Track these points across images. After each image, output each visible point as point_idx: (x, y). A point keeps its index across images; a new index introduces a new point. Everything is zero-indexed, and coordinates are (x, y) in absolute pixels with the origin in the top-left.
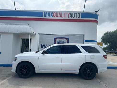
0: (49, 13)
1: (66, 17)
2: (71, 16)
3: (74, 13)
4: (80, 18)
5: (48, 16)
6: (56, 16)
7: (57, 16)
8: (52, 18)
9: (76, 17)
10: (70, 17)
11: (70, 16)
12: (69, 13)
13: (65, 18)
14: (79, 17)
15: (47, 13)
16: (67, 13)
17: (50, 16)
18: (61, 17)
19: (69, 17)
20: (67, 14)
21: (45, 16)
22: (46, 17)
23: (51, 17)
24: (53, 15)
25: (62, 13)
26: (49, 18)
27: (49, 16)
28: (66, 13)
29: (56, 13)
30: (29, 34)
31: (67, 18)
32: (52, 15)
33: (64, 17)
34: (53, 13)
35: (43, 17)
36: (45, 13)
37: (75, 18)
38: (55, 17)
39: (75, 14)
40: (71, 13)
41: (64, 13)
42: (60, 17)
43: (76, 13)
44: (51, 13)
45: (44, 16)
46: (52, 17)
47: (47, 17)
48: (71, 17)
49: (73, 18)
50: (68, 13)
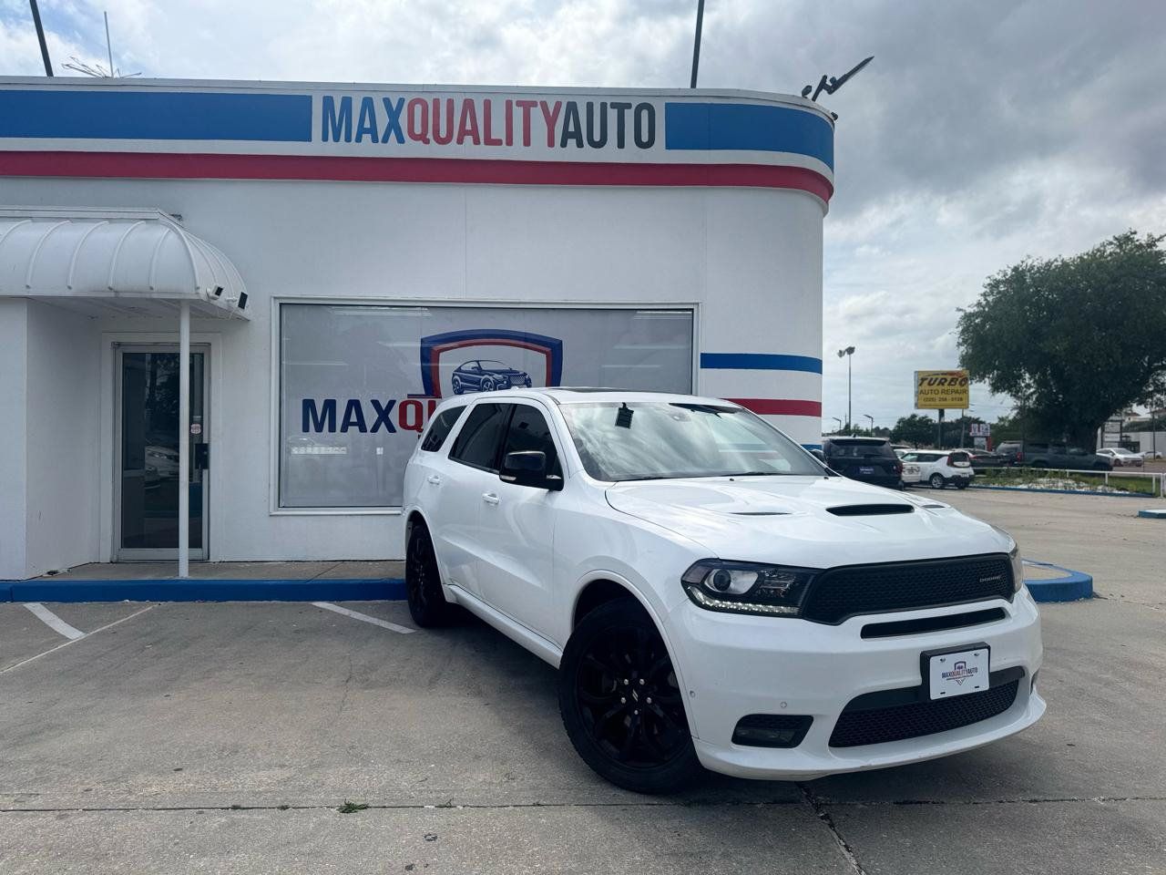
0: (368, 103)
1: (527, 142)
2: (577, 135)
3: (604, 106)
4: (660, 154)
5: (362, 131)
6: (430, 136)
7: (443, 134)
8: (392, 150)
9: (621, 144)
10: (564, 144)
11: (566, 135)
12: (558, 105)
13: (517, 152)
14: (645, 138)
15: (347, 103)
16: (538, 99)
17: (373, 131)
18: (477, 142)
19: (551, 143)
20: (537, 114)
21: (335, 130)
22: (336, 139)
23: (385, 140)
24: (403, 121)
25: (487, 104)
26: (366, 148)
27: (367, 138)
28: (527, 106)
29: (436, 102)
30: (178, 301)
31: (540, 152)
32: (393, 125)
33: (510, 142)
34: (401, 101)
35: (316, 147)
36: (328, 102)
37: (610, 154)
38: (427, 142)
39: (612, 115)
40: (572, 107)
41: (509, 104)
42: (469, 139)
43: (621, 108)
44: (387, 102)
45: (325, 138)
46: (401, 140)
47: (348, 139)
48: (572, 142)
49: (588, 155)
50: (544, 105)
